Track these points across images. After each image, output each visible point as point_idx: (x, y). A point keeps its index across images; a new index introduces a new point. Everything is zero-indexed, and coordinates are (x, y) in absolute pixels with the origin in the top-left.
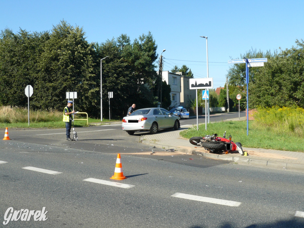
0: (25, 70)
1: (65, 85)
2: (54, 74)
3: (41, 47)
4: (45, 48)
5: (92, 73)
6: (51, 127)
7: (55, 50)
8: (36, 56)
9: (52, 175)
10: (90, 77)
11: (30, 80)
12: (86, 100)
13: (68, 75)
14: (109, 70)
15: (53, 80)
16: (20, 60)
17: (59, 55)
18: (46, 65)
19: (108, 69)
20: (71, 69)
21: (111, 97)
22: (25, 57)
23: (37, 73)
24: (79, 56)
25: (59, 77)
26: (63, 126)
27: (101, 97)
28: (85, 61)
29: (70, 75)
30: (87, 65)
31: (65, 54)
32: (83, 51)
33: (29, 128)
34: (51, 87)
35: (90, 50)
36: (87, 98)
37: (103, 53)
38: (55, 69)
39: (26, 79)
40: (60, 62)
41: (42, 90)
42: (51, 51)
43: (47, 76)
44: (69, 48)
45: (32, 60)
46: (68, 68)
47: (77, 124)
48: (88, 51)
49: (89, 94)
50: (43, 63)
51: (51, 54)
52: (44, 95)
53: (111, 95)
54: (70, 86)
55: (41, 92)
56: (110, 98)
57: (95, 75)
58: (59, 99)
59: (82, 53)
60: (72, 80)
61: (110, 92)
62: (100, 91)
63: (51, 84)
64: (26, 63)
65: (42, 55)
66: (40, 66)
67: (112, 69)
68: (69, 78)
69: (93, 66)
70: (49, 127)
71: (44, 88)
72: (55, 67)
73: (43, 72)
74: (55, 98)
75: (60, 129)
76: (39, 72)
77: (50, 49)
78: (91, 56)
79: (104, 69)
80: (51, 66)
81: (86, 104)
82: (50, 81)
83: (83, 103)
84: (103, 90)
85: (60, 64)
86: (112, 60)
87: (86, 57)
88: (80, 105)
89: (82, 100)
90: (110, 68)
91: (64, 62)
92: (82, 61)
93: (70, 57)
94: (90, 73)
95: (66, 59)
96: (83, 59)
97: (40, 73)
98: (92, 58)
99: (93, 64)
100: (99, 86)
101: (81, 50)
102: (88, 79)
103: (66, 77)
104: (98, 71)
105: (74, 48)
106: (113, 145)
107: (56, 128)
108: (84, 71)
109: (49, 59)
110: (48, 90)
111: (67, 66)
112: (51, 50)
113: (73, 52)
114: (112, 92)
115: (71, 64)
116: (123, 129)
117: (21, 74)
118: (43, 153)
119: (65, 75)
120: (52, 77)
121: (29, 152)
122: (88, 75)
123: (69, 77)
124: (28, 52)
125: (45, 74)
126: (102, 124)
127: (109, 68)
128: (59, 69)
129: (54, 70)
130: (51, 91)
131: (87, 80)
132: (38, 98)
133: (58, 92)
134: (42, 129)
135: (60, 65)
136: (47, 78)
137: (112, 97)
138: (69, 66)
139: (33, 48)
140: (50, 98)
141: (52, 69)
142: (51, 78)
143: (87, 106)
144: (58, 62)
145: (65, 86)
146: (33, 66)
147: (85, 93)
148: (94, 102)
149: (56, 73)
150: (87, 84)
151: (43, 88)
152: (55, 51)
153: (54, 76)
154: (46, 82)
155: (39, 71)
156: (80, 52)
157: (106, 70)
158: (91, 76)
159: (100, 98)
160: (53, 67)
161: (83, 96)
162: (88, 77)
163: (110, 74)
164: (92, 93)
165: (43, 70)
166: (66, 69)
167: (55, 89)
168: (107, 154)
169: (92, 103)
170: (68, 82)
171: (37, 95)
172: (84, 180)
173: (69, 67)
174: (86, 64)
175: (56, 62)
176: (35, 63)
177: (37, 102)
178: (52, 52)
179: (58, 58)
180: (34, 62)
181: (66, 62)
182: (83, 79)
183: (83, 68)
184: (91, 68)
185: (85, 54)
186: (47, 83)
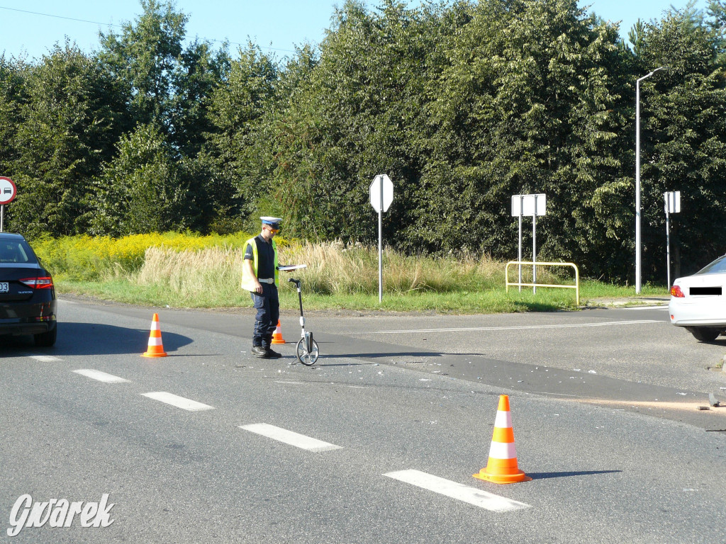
0: (391, 128)
1: (516, 171)
2: (482, 137)
3: (441, 52)
4: (452, 55)
5: (605, 127)
6: (450, 309)
7: (486, 56)
8: (427, 79)
9: (308, 452)
10: (600, 143)
11: (407, 158)
12: (586, 221)
13: (524, 139)
14: (668, 114)
15: (476, 155)
16: (379, 95)
17: (496, 74)
18: (456, 110)
19: (664, 113)
20: (536, 117)
21: (672, 211)
22: (394, 85)
23: (429, 135)
24: (564, 74)
25: (495, 145)
26: (492, 305)
27: (638, 209)
28: (582, 88)
29: (534, 137)
30: (591, 102)
31: (515, 69)
32: (575, 56)
33: (378, 311)
34: (469, 178)
35: (601, 49)
36: (589, 213)
37: (650, 57)
38: (482, 120)
39: (398, 154)
40: (499, 96)
41: (444, 190)
42: (470, 61)
43: (460, 144)
44: (529, 49)
45: (415, 94)
46: (526, 115)
47: (541, 301)
48: (595, 53)
49: (595, 201)
50: (445, 103)
51: (471, 72)
52: (448, 205)
53: (673, 202)
54: (531, 174)
55: (442, 195)
56: (670, 214)
57: (614, 135)
58: (496, 217)
59: (574, 62)
60: (538, 156)
61: (671, 193)
62: (632, 189)
63: (471, 170)
64: (397, 105)
65: (443, 77)
66: (436, 112)
67: (680, 113)
68: (530, 150)
69: (609, 106)
70: (445, 308)
71: (449, 184)
72: (482, 113)
73: (447, 130)
74: (483, 214)
75: (479, 316)
76: (435, 132)
77: (468, 55)
78: (601, 70)
79: (652, 114)
80: (471, 111)
81: (585, 233)
82: (469, 161)
83: (575, 231)
84: (643, 185)
85: (500, 103)
86: (679, 79)
87: (586, 75)
88: (566, 237)
89: (573, 221)
90: (671, 108)
91: (511, 96)
92: (572, 88)
93: (531, 76)
94: (601, 128)
95: (519, 86)
96: (576, 82)
97: (437, 135)
98: (606, 77)
99: (610, 98)
100: (631, 173)
101: (570, 52)
102: (594, 148)
103: (519, 143)
104: (629, 121)
105: (545, 46)
106: (594, 372)
107: (465, 312)
108: (579, 121)
109: (466, 90)
110: (460, 190)
111: (522, 107)
112: (471, 56)
113: (542, 59)
114: (678, 194)
115: (534, 101)
116: (674, 321)
117: (382, 139)
118: (345, 385)
119: (515, 140)
120: (477, 148)
121: (302, 383)
122: (592, 134)
123: (529, 144)
124: (403, 69)
125: (453, 137)
126: (631, 304)
127: (667, 108)
128: (497, 118)
129: (482, 124)
130: (469, 193)
131: (590, 153)
132: (432, 217)
133: (492, 193)
134: (419, 315)
135: (500, 108)
136: (460, 150)
137: (678, 210)
138: (529, 108)
139: (419, 54)
140: (467, 214)
141: (475, 120)
142: (473, 150)
143: (588, 242)
144: (494, 95)
145: (516, 176)
146: (417, 114)
147: (582, 198)
148: (613, 227)
149: (487, 131)
150: (588, 165)
151: (445, 182)
152: (485, 60)
153: (482, 144)
154: (457, 162)
155: (435, 128)
156: (564, 61)
157: (655, 117)
158: (602, 138)
159: (635, 213)
160: (478, 114)
161: (575, 209)
162: (592, 141)
163: (671, 130)
164: (606, 196)
165: (445, 124)
166: (519, 117)
167: (482, 185)
168: (546, 399)
169: (606, 229)
170: (526, 160)
171: (427, 205)
172: (386, 475)
173: (530, 112)
174: (587, 100)
175: (487, 96)
176: (422, 102)
177: (428, 230)
178: (475, 66)
179: (495, 83)
180: (421, 99)
181: (520, 94)
182: (576, 149)
183: (576, 111)
184: (601, 110)
185: (584, 66)
186: (457, 166)
